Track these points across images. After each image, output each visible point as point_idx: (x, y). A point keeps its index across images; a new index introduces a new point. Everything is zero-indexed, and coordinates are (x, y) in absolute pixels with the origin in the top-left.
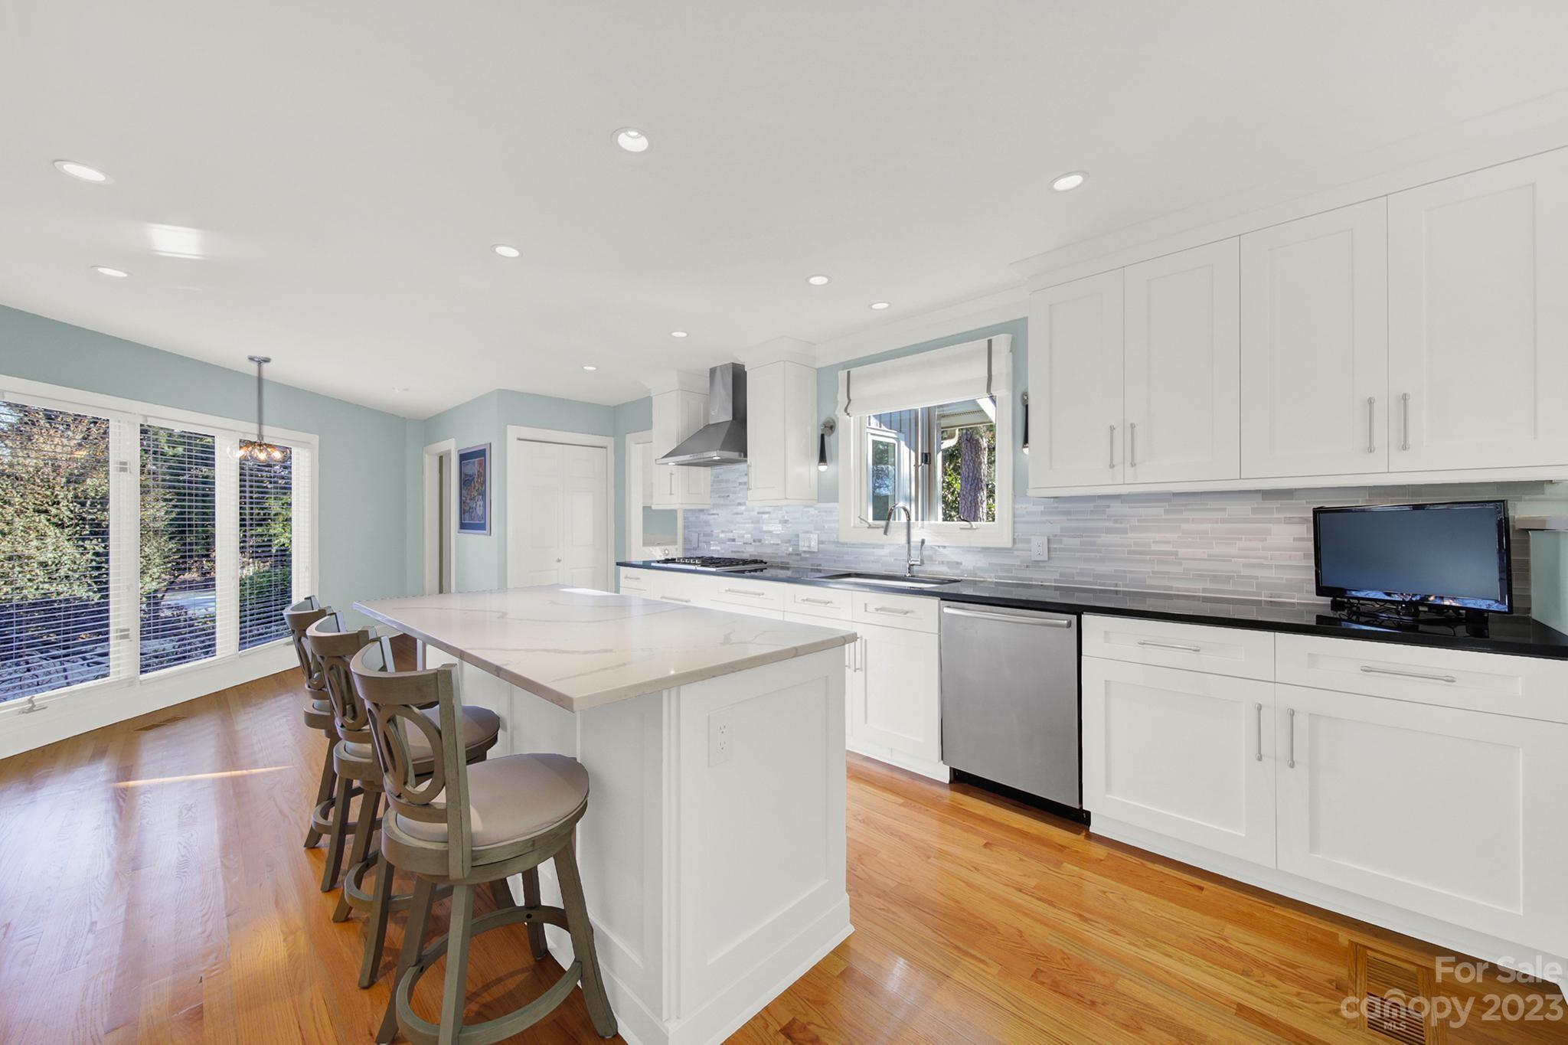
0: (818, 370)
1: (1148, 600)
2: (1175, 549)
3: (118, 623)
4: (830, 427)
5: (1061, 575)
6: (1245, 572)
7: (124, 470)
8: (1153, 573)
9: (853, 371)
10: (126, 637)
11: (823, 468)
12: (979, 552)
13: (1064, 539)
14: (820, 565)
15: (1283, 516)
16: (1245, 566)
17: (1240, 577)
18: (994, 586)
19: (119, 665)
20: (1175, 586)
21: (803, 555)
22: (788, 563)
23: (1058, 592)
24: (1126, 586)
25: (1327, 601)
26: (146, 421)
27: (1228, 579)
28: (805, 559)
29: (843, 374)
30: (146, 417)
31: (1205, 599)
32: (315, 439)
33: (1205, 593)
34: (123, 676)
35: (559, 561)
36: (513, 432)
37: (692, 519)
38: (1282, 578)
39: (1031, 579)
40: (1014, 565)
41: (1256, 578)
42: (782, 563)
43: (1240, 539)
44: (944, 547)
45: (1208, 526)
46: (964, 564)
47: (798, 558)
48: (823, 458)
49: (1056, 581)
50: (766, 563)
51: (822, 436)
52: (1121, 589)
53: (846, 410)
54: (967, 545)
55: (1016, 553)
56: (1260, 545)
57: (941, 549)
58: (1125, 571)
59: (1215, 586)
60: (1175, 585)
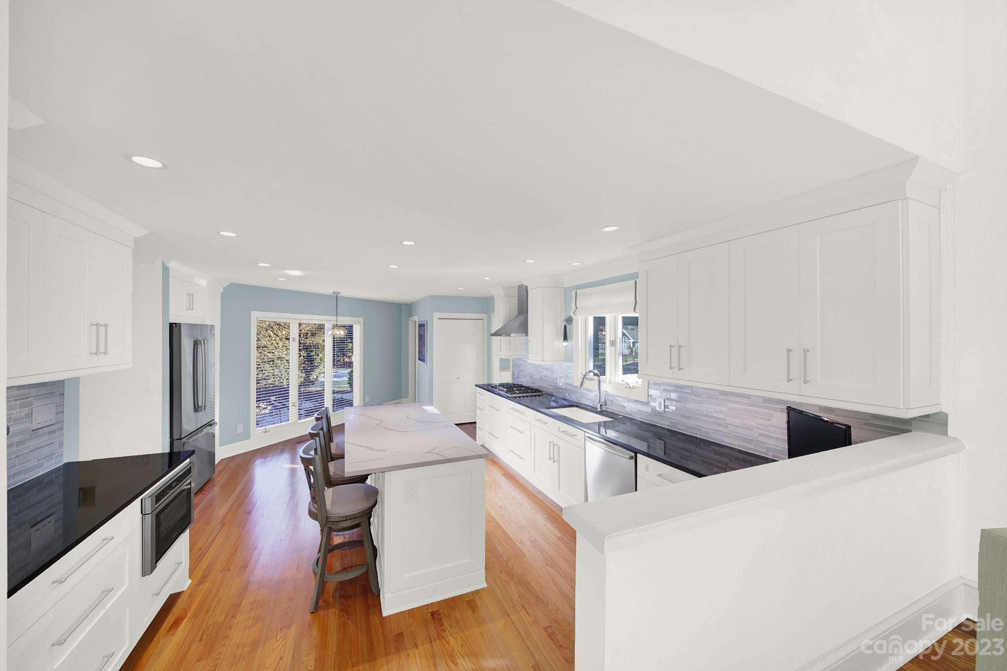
0: (565, 289)
1: (711, 446)
2: (725, 418)
3: (292, 400)
4: (569, 320)
5: (670, 423)
6: (761, 439)
7: (293, 341)
8: (714, 430)
9: (578, 291)
10: (294, 405)
11: (565, 344)
12: (633, 402)
15: (780, 407)
16: (760, 435)
17: (757, 441)
18: (639, 423)
19: (292, 417)
20: (725, 440)
22: (553, 393)
23: (669, 433)
24: (700, 435)
26: (300, 321)
27: (751, 441)
29: (574, 293)
30: (300, 320)
32: (362, 320)
33: (740, 447)
34: (293, 421)
35: (458, 378)
36: (436, 315)
37: (516, 362)
38: (779, 446)
39: (656, 423)
40: (649, 413)
41: (765, 443)
42: (551, 392)
43: (758, 417)
44: (618, 396)
45: (742, 407)
46: (627, 408)
47: (557, 391)
48: (565, 338)
50: (542, 392)
51: (565, 326)
52: (699, 437)
53: (574, 313)
54: (628, 397)
55: (649, 405)
56: (768, 423)
57: (617, 397)
58: (700, 426)
59: (744, 444)
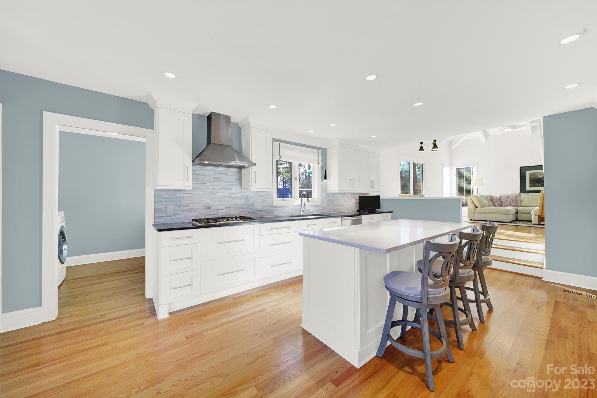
5: (329, 210)
9: (281, 144)
12: (314, 206)
13: (329, 202)
14: (264, 216)
16: (350, 206)
21: (256, 212)
25: (359, 212)
28: (257, 214)
31: (347, 212)
37: (166, 196)
40: (320, 209)
46: (310, 210)
47: (253, 214)
49: (328, 212)
54: (311, 204)
55: (321, 206)
60: (344, 210)
